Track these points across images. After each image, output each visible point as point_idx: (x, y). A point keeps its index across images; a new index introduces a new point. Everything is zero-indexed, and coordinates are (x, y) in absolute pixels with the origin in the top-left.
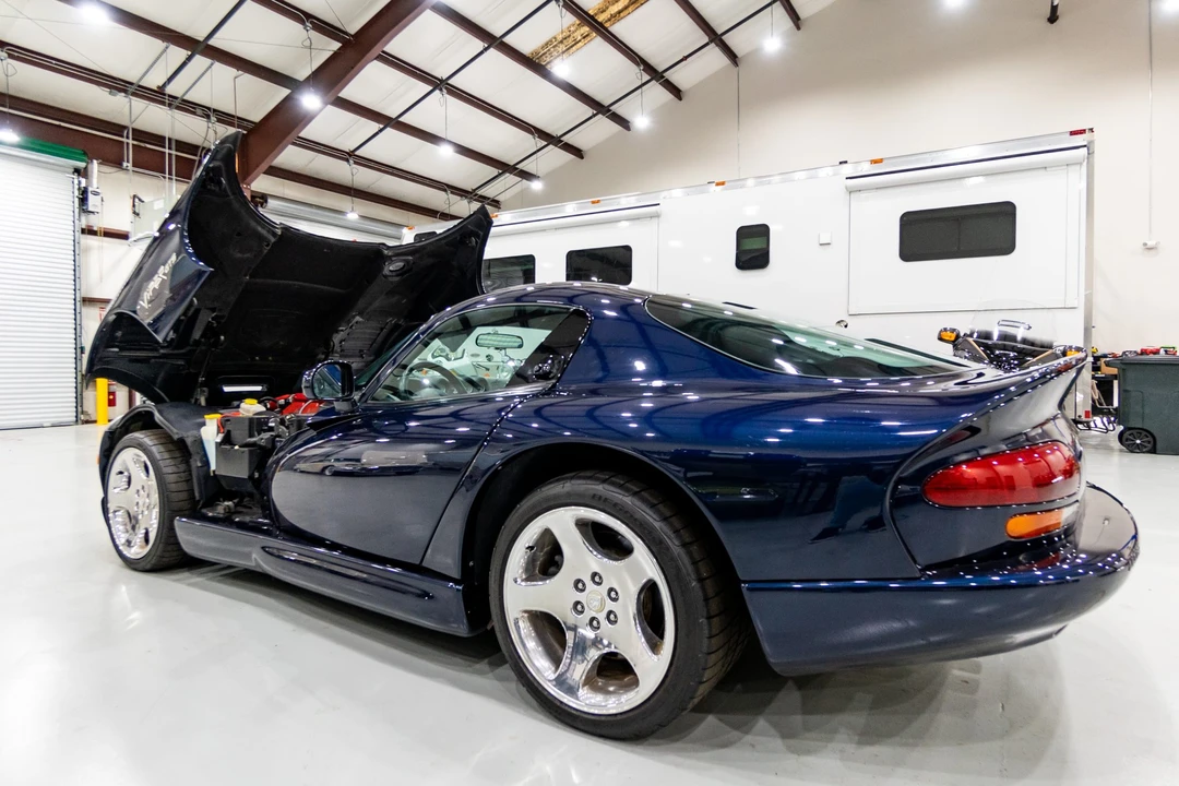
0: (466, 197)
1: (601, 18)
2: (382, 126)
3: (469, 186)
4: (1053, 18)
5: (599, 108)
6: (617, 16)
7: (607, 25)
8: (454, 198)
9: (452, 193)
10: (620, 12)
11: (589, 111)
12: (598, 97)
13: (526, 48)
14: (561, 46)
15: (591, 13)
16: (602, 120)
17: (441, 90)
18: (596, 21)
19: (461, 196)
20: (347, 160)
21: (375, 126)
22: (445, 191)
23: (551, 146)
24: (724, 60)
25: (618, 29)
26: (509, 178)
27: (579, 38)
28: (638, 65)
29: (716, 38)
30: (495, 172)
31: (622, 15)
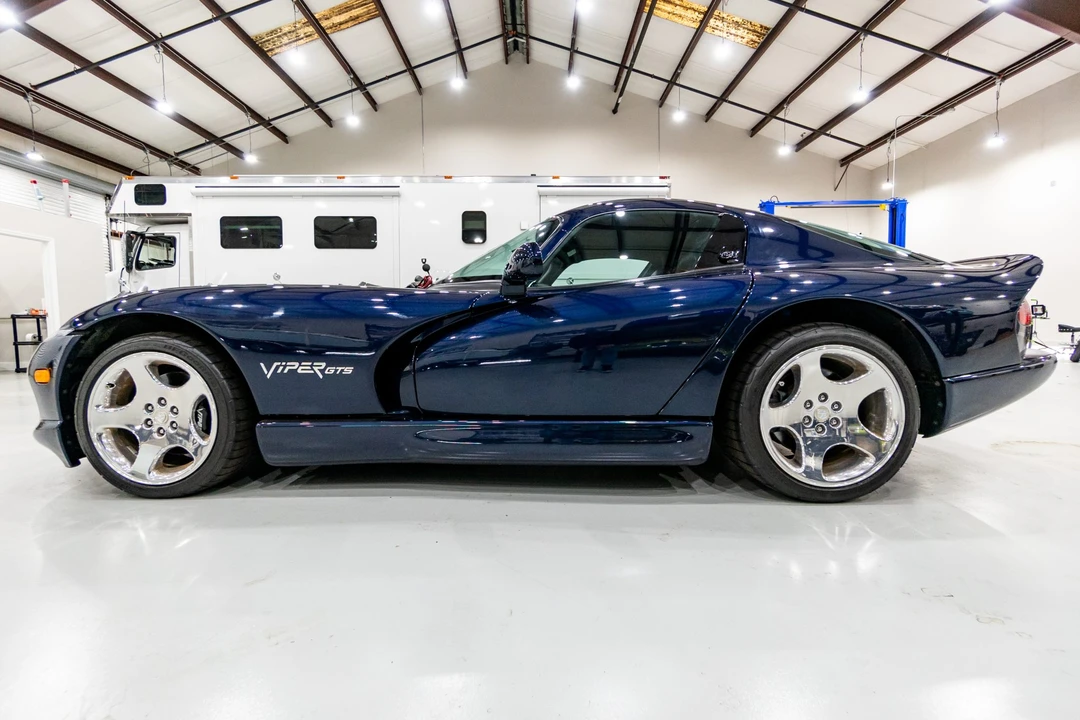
0: (166, 159)
1: (324, 24)
2: (78, 68)
3: (171, 150)
4: (615, 111)
5: (311, 103)
6: (338, 27)
7: (328, 31)
8: (153, 158)
9: (151, 153)
10: (341, 24)
11: (302, 104)
12: (310, 93)
13: (252, 31)
14: (285, 38)
15: (317, 16)
16: (310, 113)
17: (156, 46)
18: (320, 25)
19: (161, 157)
20: (25, 96)
21: (71, 66)
22: (144, 149)
23: (261, 127)
24: (412, 88)
25: (337, 37)
26: (216, 149)
27: (302, 36)
28: (348, 73)
29: (410, 69)
30: (203, 140)
31: (343, 27)
